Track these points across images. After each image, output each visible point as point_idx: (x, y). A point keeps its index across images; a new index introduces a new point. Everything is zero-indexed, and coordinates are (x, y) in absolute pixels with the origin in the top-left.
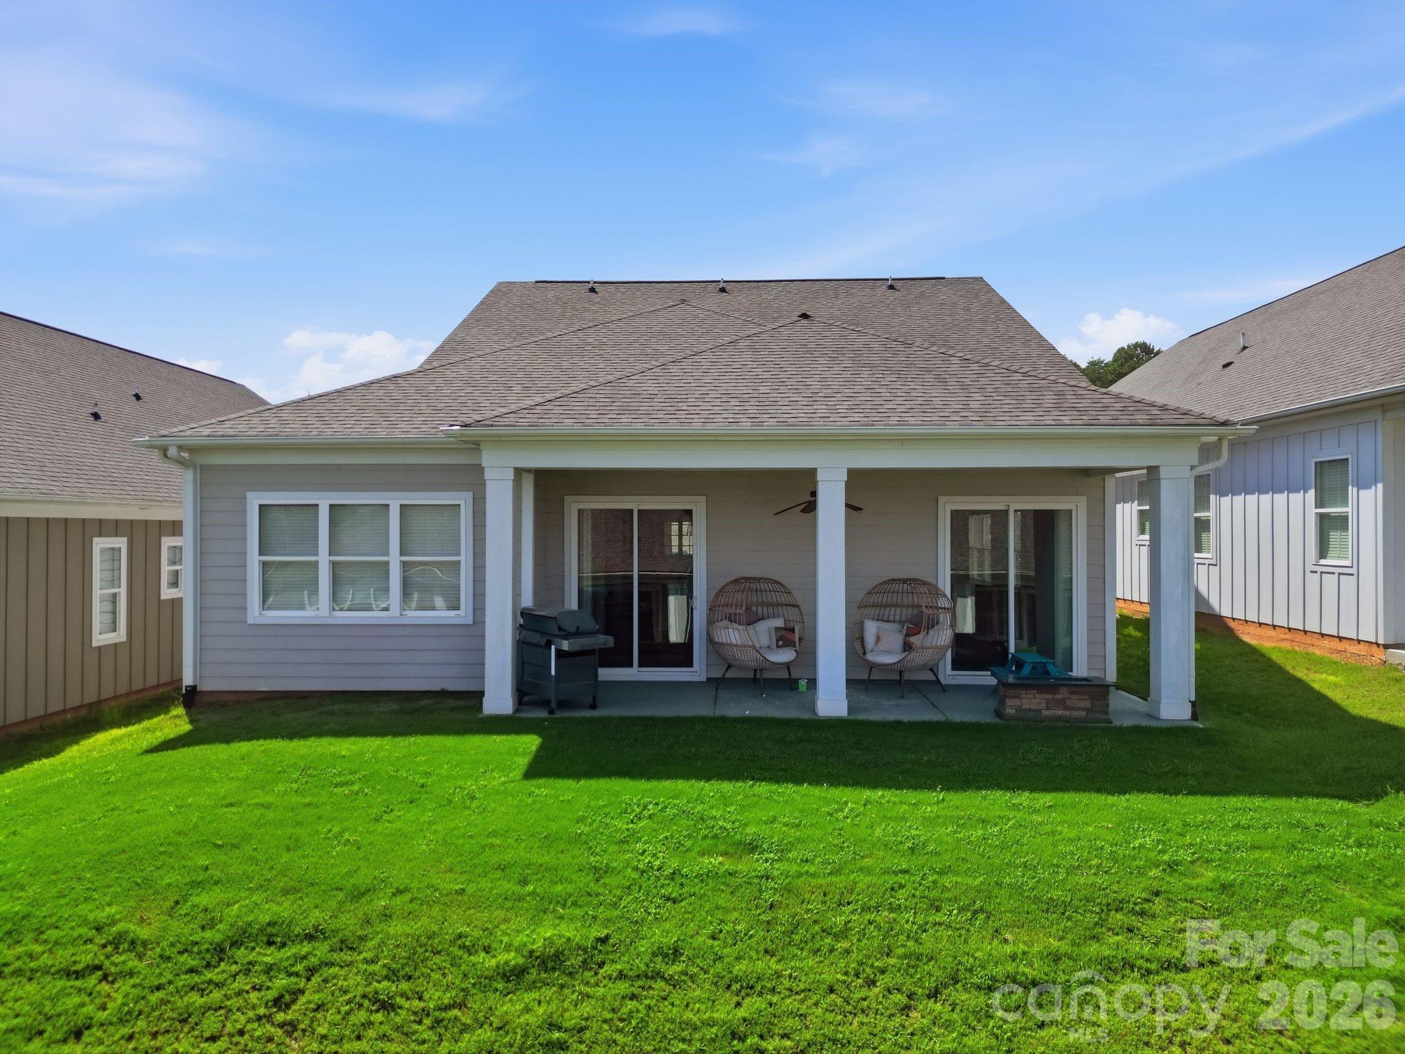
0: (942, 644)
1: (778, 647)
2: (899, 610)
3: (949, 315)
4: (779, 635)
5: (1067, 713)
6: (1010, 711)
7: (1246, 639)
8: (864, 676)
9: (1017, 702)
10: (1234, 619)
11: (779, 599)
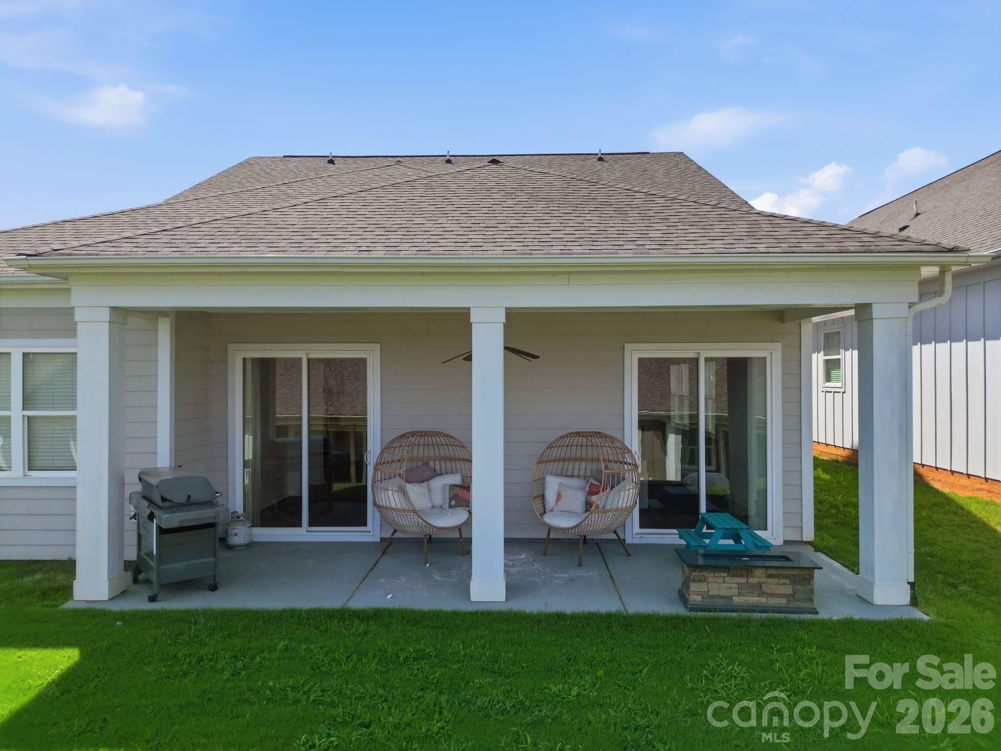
0: (624, 505)
1: (450, 507)
2: (583, 464)
3: (650, 179)
4: (453, 493)
5: (763, 600)
6: (695, 597)
7: (937, 486)
8: (543, 535)
9: (703, 587)
10: (923, 465)
11: (457, 454)
